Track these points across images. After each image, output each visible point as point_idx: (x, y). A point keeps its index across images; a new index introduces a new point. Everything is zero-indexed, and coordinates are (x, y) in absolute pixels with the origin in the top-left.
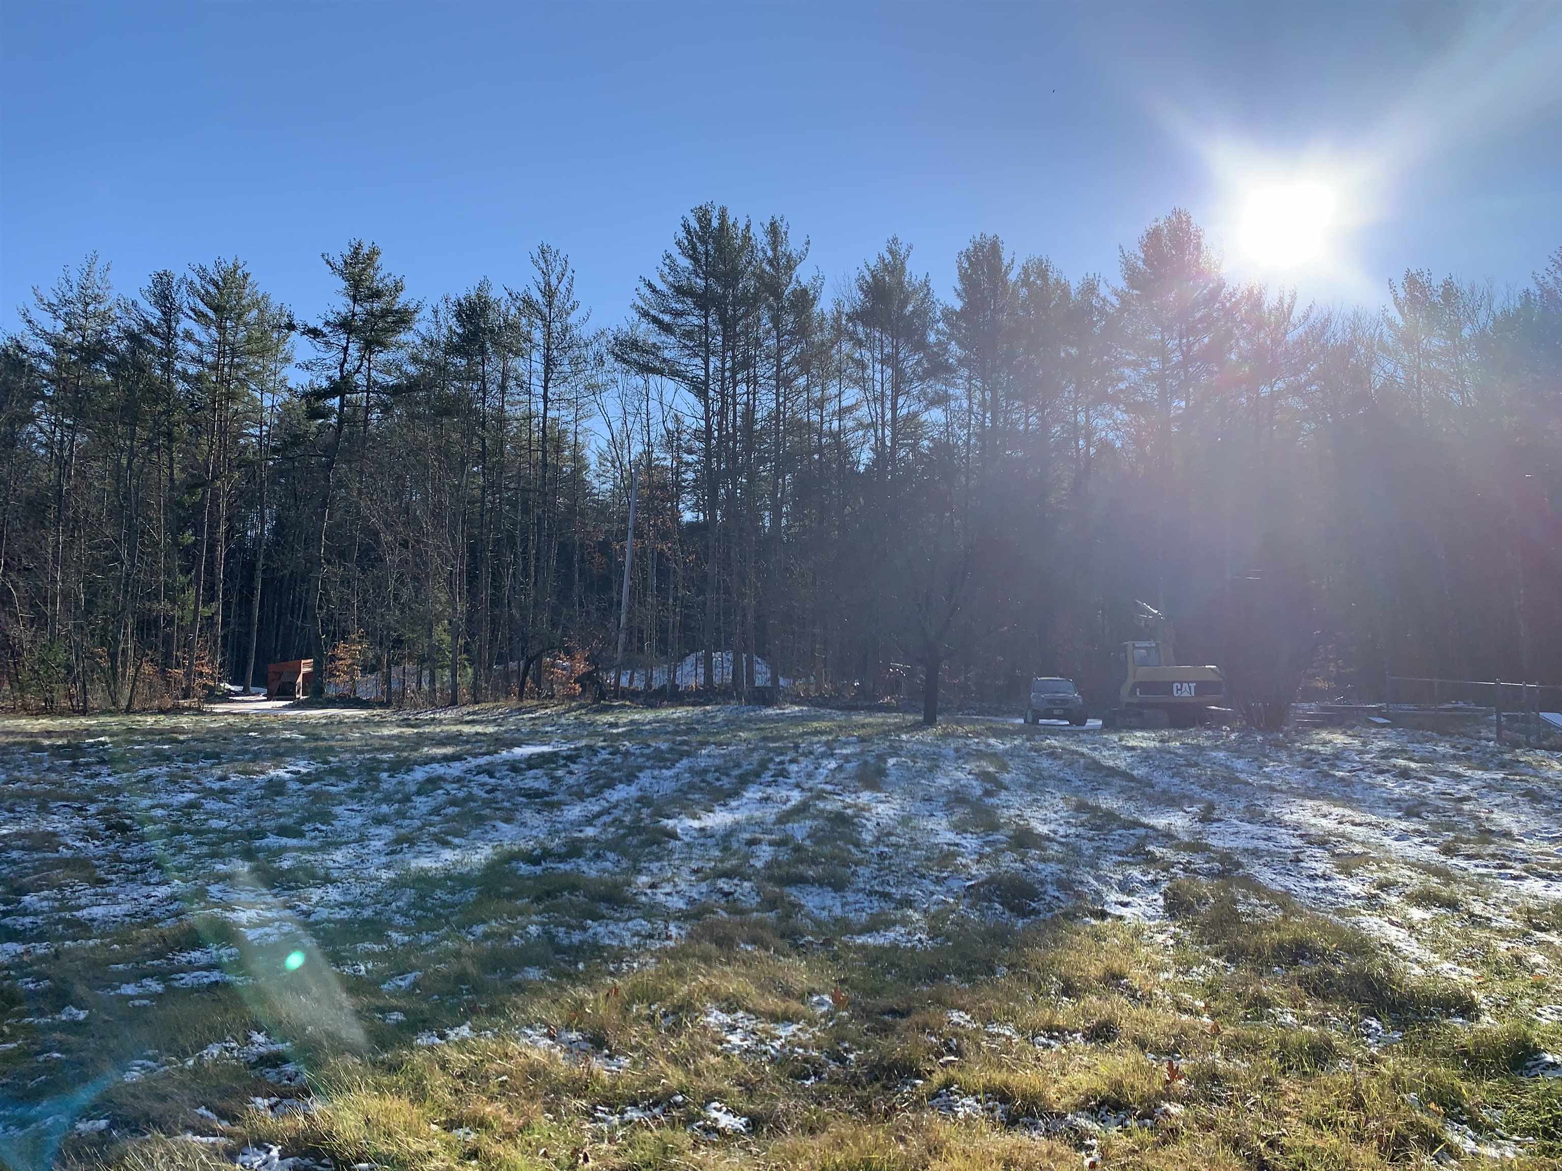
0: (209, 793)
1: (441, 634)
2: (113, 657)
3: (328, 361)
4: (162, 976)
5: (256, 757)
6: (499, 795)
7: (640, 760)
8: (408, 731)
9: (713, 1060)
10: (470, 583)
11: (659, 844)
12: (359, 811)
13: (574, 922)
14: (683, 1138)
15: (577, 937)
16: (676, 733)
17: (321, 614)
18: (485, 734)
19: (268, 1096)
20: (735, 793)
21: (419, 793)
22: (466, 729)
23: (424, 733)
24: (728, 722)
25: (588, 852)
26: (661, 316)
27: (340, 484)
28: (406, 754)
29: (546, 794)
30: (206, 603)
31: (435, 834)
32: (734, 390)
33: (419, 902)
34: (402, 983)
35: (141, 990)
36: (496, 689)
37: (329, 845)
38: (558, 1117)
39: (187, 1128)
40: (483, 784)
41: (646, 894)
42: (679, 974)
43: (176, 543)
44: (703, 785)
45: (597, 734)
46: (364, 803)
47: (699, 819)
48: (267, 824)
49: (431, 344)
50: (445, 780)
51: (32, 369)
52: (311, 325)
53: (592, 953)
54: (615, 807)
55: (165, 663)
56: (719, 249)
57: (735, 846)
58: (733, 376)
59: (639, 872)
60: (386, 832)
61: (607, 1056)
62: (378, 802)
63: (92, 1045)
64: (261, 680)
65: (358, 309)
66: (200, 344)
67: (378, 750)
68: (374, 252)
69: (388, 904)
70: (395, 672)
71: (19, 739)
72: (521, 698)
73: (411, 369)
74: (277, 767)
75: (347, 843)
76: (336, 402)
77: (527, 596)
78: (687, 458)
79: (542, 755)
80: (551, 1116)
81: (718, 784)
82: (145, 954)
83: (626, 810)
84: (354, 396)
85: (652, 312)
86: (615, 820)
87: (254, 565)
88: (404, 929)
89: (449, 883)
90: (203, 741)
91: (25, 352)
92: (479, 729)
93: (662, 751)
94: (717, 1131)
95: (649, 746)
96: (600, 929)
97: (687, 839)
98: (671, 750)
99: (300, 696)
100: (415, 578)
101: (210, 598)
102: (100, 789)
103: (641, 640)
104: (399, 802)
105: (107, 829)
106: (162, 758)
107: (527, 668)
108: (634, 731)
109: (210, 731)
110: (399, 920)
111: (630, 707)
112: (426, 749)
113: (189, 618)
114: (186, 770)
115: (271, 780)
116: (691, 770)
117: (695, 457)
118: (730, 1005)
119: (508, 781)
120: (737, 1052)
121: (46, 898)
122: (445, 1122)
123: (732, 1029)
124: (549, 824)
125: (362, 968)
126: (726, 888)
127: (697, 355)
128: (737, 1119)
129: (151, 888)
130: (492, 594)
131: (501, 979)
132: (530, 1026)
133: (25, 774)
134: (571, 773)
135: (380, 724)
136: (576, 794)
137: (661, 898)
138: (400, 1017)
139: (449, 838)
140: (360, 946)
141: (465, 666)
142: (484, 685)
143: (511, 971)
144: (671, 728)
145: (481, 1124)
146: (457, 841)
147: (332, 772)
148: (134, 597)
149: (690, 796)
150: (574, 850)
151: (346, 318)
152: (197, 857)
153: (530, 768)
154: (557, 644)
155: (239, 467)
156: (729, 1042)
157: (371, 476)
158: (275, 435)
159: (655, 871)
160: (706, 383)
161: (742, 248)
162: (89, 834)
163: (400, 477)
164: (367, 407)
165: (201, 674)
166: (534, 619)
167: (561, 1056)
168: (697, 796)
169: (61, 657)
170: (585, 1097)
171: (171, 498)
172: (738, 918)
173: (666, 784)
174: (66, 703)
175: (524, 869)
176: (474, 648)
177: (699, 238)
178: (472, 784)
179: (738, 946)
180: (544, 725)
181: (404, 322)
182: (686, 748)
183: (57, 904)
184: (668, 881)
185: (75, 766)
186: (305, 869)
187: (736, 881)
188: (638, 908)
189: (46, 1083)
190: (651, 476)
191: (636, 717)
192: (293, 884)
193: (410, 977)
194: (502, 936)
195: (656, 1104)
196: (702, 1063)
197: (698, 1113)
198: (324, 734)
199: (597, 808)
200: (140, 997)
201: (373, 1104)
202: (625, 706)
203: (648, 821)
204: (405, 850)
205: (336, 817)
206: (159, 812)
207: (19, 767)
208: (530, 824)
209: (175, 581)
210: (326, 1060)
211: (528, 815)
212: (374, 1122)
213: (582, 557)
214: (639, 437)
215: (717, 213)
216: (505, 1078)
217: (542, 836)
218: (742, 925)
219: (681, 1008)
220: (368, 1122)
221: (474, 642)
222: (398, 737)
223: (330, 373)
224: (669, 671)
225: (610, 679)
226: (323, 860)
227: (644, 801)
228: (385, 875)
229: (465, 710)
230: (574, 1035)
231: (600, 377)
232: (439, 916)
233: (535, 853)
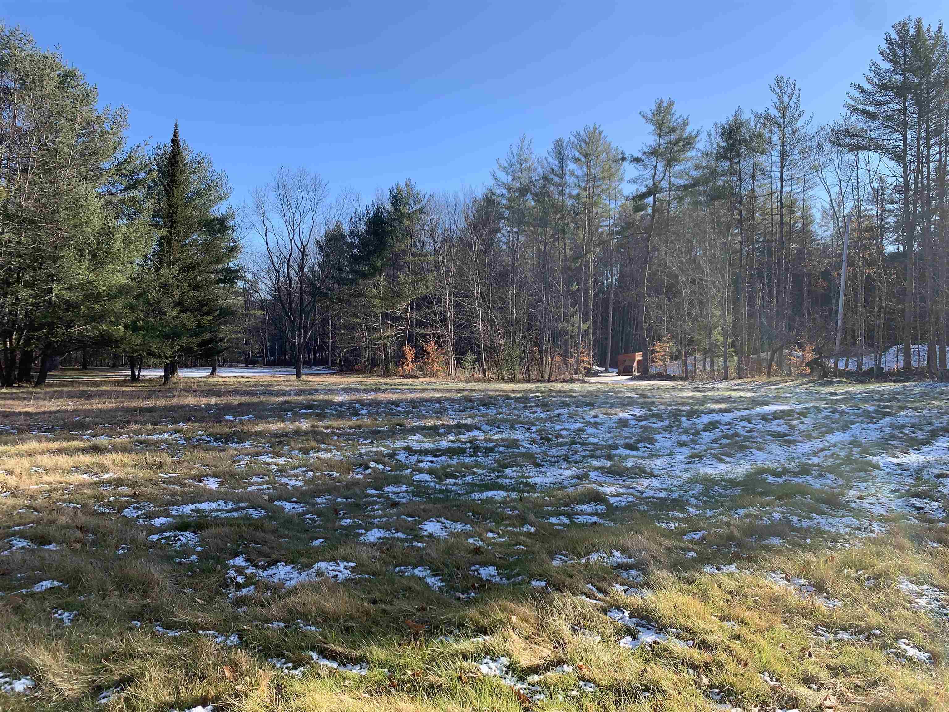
0: (588, 424)
1: (717, 336)
2: (541, 352)
3: (646, 176)
4: (569, 516)
5: (612, 406)
6: (754, 434)
7: (852, 417)
8: (698, 394)
9: (904, 612)
10: (734, 303)
11: (866, 471)
12: (669, 438)
13: (804, 514)
14: (879, 656)
15: (805, 523)
16: (880, 400)
17: (645, 326)
18: (746, 397)
19: (623, 584)
20: (927, 442)
21: (705, 430)
22: (734, 394)
23: (708, 396)
24: (923, 394)
25: (814, 472)
26: (868, 108)
27: (655, 249)
28: (696, 407)
29: (785, 435)
30: (584, 322)
31: (714, 454)
32: (928, 152)
33: (705, 492)
34: (695, 537)
35: (559, 521)
36: (752, 370)
37: (652, 456)
38: (792, 628)
39: (583, 593)
40: (745, 427)
41: (855, 502)
42: (879, 554)
43: (569, 290)
44: (900, 435)
45: (821, 399)
46: (673, 434)
47: (897, 458)
48: (619, 442)
49: (707, 155)
50: (721, 424)
51: (499, 203)
52: (635, 155)
53: (816, 534)
54: (834, 446)
55: (566, 355)
56: (916, 51)
57: (926, 477)
58: (927, 143)
59: (851, 488)
60: (686, 451)
61: (825, 597)
62: (680, 434)
63: (537, 545)
64: (614, 365)
65: (662, 141)
66: (577, 177)
67: (679, 404)
68: (672, 104)
69: (687, 492)
70: (690, 359)
71: (501, 393)
72: (769, 374)
73: (695, 173)
74: (623, 411)
75: (662, 455)
76: (650, 199)
77: (771, 310)
78: (889, 206)
79: (782, 411)
80: (787, 626)
81: (913, 435)
82: (561, 504)
83: (841, 449)
84: (662, 194)
85: (860, 107)
86: (833, 454)
87: (608, 299)
88: (696, 506)
89: (723, 483)
90: (585, 396)
91: (495, 195)
92: (742, 394)
93: (869, 412)
94: (905, 657)
95: (859, 408)
96: (821, 520)
97: (888, 470)
98: (876, 412)
99: (636, 373)
100: (701, 303)
101: (586, 319)
102: (538, 419)
103: (853, 337)
104: (693, 434)
105: (541, 439)
106: (566, 405)
107: (773, 356)
108: (849, 398)
109: (589, 392)
110: (693, 501)
111: (846, 383)
112: (709, 405)
113: (576, 330)
114: (577, 411)
115: (620, 419)
116: (892, 425)
117: (896, 206)
118: (918, 580)
119: (760, 426)
120: (923, 611)
121: (515, 471)
122: (721, 616)
123: (920, 595)
124: (787, 454)
125: (673, 525)
126: (918, 504)
127: (897, 131)
128: (921, 653)
129: (562, 471)
130: (749, 310)
131: (755, 542)
132: (774, 571)
133: (504, 410)
134: (802, 423)
135: (680, 390)
136: (805, 436)
137: (868, 506)
138: (695, 555)
139: (723, 457)
140: (671, 513)
141: (733, 356)
142: (745, 367)
143: (762, 537)
144: (877, 397)
145: (742, 621)
146: (728, 459)
147: (654, 416)
148: (549, 321)
149: (890, 442)
150: (804, 470)
151: (654, 149)
152: (584, 457)
153: (775, 418)
154: (792, 341)
155: (599, 244)
156: (917, 603)
157: (672, 242)
158: (617, 224)
159: (863, 488)
160: (905, 151)
161: (935, 45)
162: (533, 441)
163: (689, 241)
164: (669, 200)
165: (583, 361)
166: (777, 325)
167: (794, 592)
168: (895, 442)
169: (518, 353)
170: (810, 619)
171: (565, 265)
172: (927, 525)
173: (872, 434)
174: (520, 376)
175: (771, 479)
176: (738, 344)
177: (899, 46)
178: (737, 427)
179: (926, 542)
180: (784, 393)
181: (688, 144)
182: (888, 410)
183: (520, 475)
184: (872, 495)
185: (525, 407)
186: (639, 468)
187: (926, 500)
188: (850, 510)
189: (518, 560)
190: (859, 223)
191: (850, 389)
192: (633, 475)
193: (700, 534)
194: (756, 516)
195: (860, 632)
196: (895, 614)
197: (892, 644)
198: (649, 394)
199: (821, 446)
200: (559, 525)
201: (679, 599)
202: (842, 381)
203: (858, 456)
204: (697, 462)
205: (656, 441)
206: (565, 433)
207: (501, 407)
208: (774, 452)
209: (568, 311)
210: (652, 571)
211: (773, 447)
212: (679, 608)
213: (810, 282)
214: (851, 196)
215: (913, 24)
216: (757, 598)
217: (782, 461)
218: (930, 529)
219: (880, 576)
220: (675, 607)
221: (737, 340)
222: (692, 398)
223: (647, 183)
224: (876, 358)
225: (831, 363)
226: (650, 464)
227: (855, 443)
228: (685, 475)
229: (733, 382)
230: (803, 581)
231: (821, 159)
232: (717, 501)
233: (778, 470)
